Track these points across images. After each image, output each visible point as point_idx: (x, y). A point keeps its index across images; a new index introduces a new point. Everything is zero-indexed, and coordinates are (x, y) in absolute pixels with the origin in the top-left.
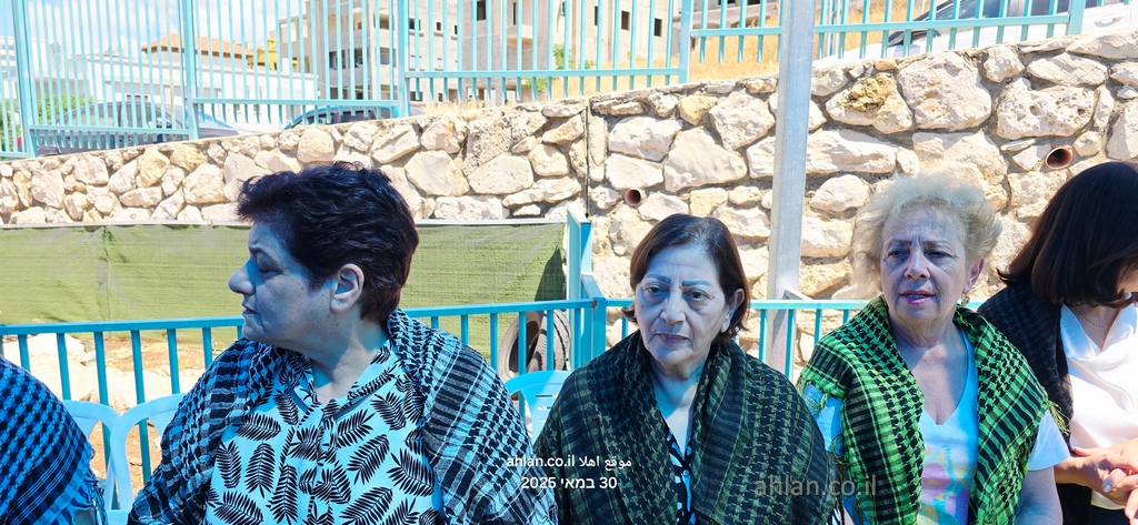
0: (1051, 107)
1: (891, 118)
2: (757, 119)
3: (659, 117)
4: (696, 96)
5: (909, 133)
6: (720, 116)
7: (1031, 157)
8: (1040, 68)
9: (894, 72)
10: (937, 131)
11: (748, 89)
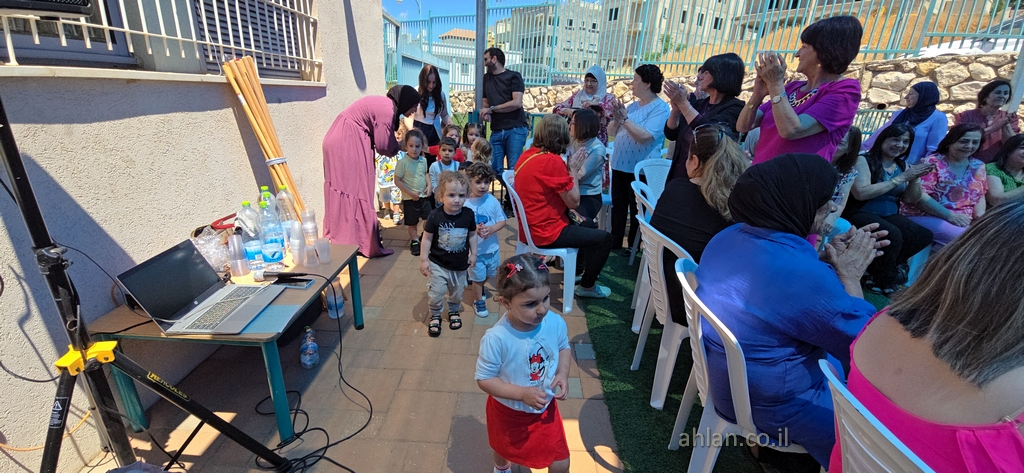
2: (960, 73)
3: (904, 72)
4: (928, 63)
6: (940, 72)
11: (958, 61)
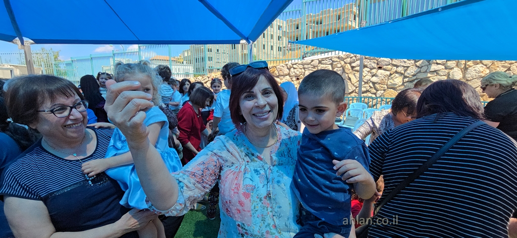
0: (296, 72)
1: (276, 74)
5: (278, 76)
7: (294, 79)
8: (295, 66)
9: (276, 67)
10: (282, 75)
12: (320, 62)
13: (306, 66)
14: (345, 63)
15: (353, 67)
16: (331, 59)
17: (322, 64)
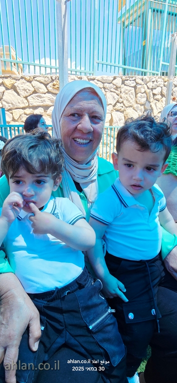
12: (123, 82)
13: (107, 85)
14: (148, 88)
15: (154, 95)
16: (135, 80)
17: (125, 85)
